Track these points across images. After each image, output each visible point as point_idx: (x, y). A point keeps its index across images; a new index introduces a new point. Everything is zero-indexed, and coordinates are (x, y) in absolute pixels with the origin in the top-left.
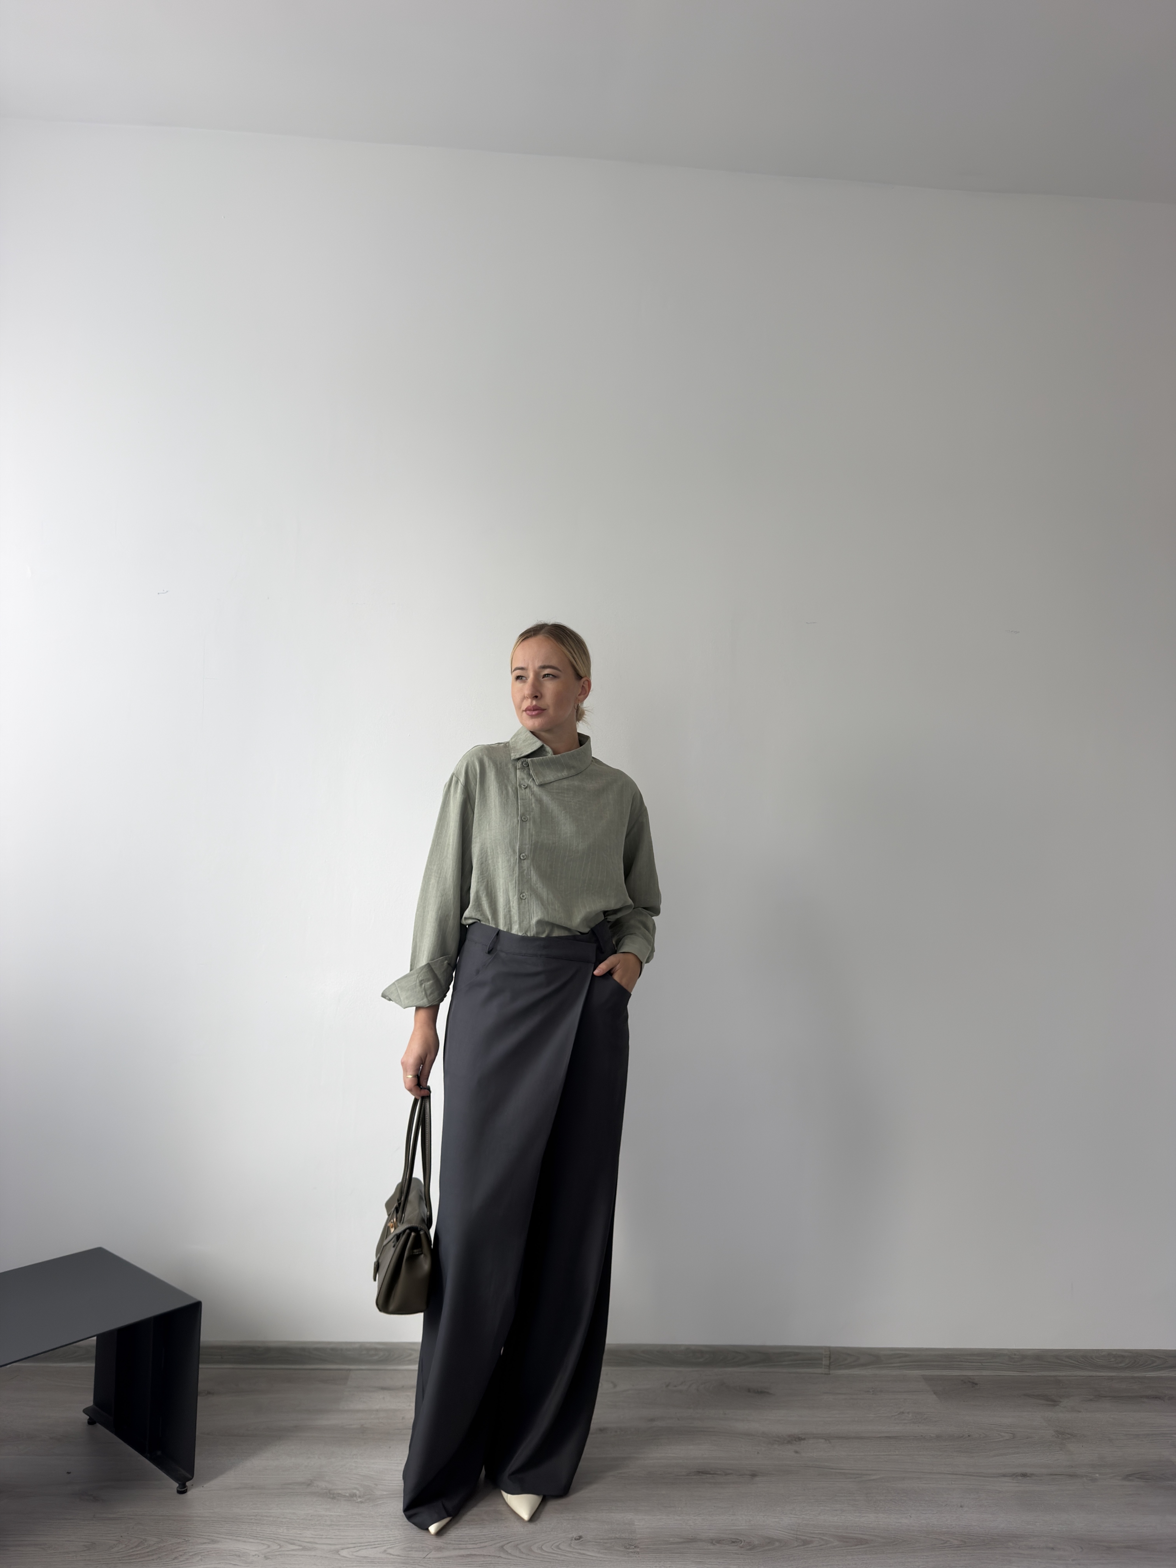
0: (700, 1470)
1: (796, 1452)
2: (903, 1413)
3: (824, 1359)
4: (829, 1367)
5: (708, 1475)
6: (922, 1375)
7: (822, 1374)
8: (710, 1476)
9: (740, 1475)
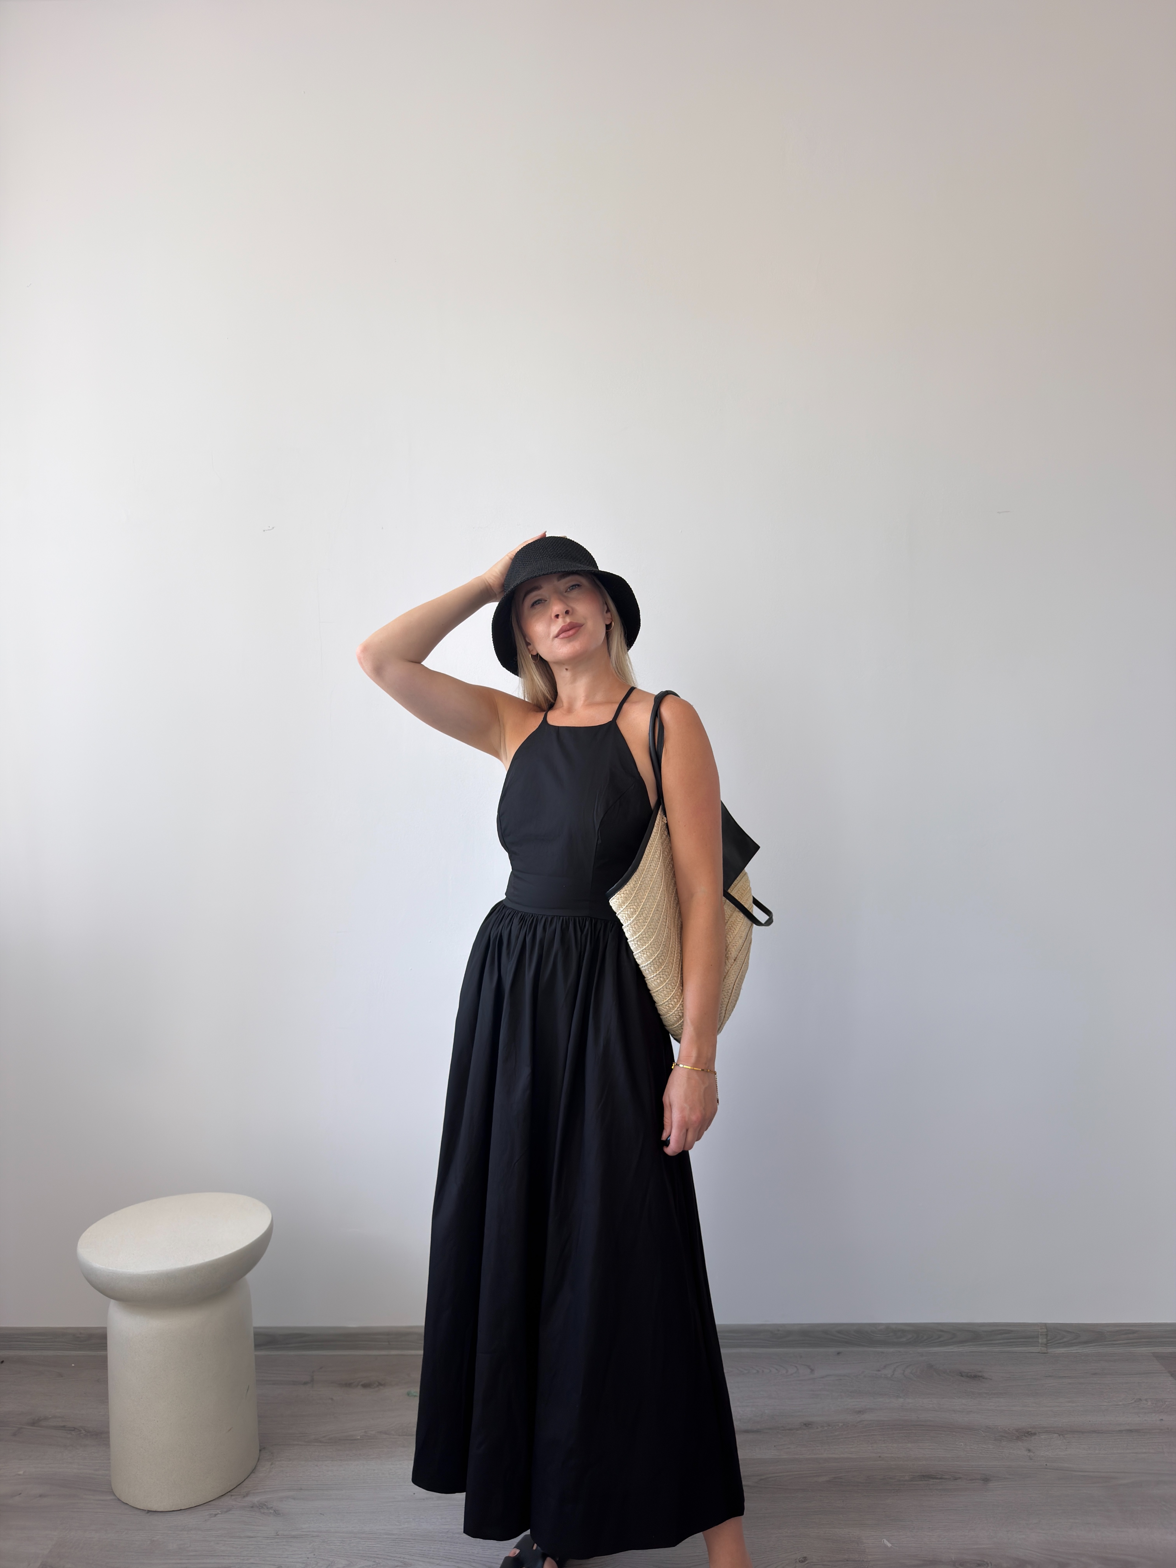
0: (924, 1474)
1: (1029, 1450)
2: (1140, 1400)
3: (1040, 1337)
4: (1046, 1345)
5: (934, 1480)
6: (1153, 1353)
7: (1039, 1353)
8: (938, 1480)
9: (971, 1480)
